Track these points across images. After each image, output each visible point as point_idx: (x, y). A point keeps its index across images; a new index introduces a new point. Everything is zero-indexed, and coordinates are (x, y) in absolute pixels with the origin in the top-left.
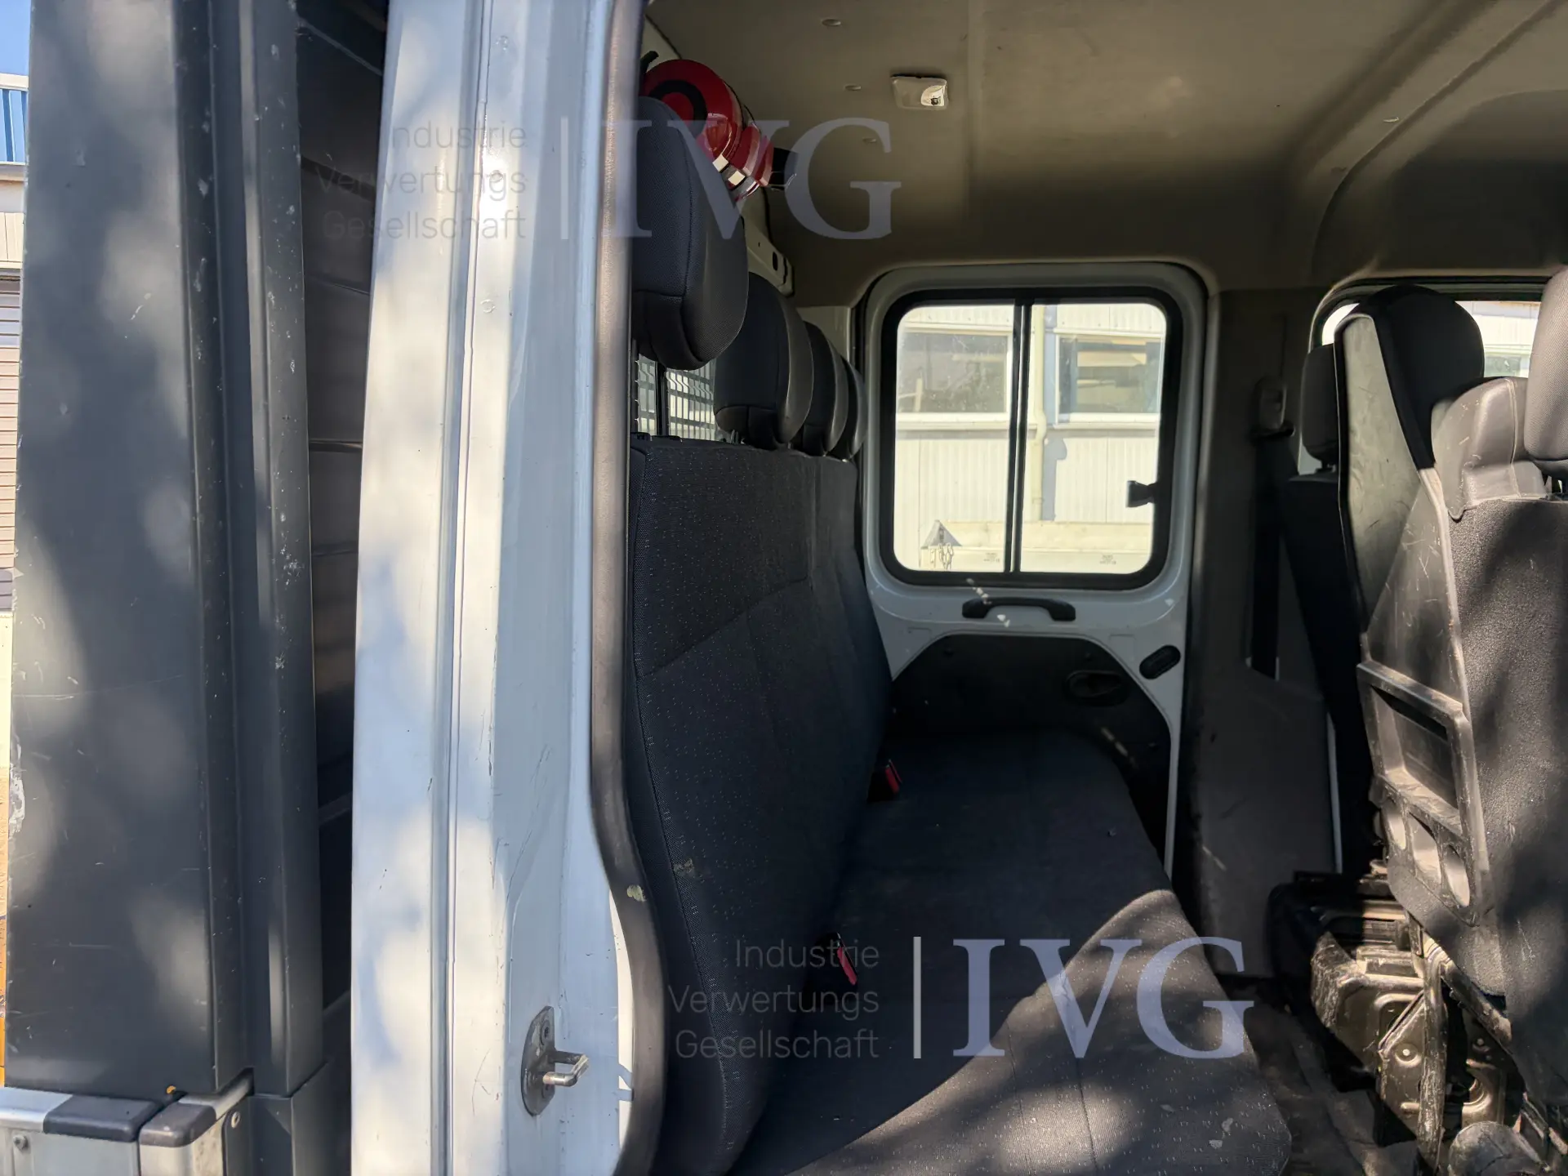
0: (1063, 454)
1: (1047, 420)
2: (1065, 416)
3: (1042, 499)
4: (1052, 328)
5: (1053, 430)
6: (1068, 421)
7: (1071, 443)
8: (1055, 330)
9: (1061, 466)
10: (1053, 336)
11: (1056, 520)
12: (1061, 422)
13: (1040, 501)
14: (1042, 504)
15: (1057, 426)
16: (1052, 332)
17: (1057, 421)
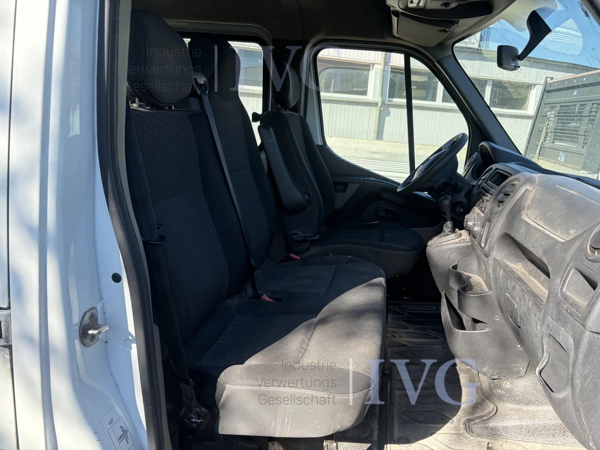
0: (388, 114)
1: (383, 99)
2: (390, 99)
3: (378, 131)
4: (388, 63)
5: (385, 104)
6: (392, 101)
7: (392, 110)
8: (389, 64)
9: (387, 119)
10: (388, 66)
11: (383, 140)
12: (388, 101)
13: (377, 132)
14: (378, 133)
15: (387, 103)
16: (388, 65)
17: (387, 101)
